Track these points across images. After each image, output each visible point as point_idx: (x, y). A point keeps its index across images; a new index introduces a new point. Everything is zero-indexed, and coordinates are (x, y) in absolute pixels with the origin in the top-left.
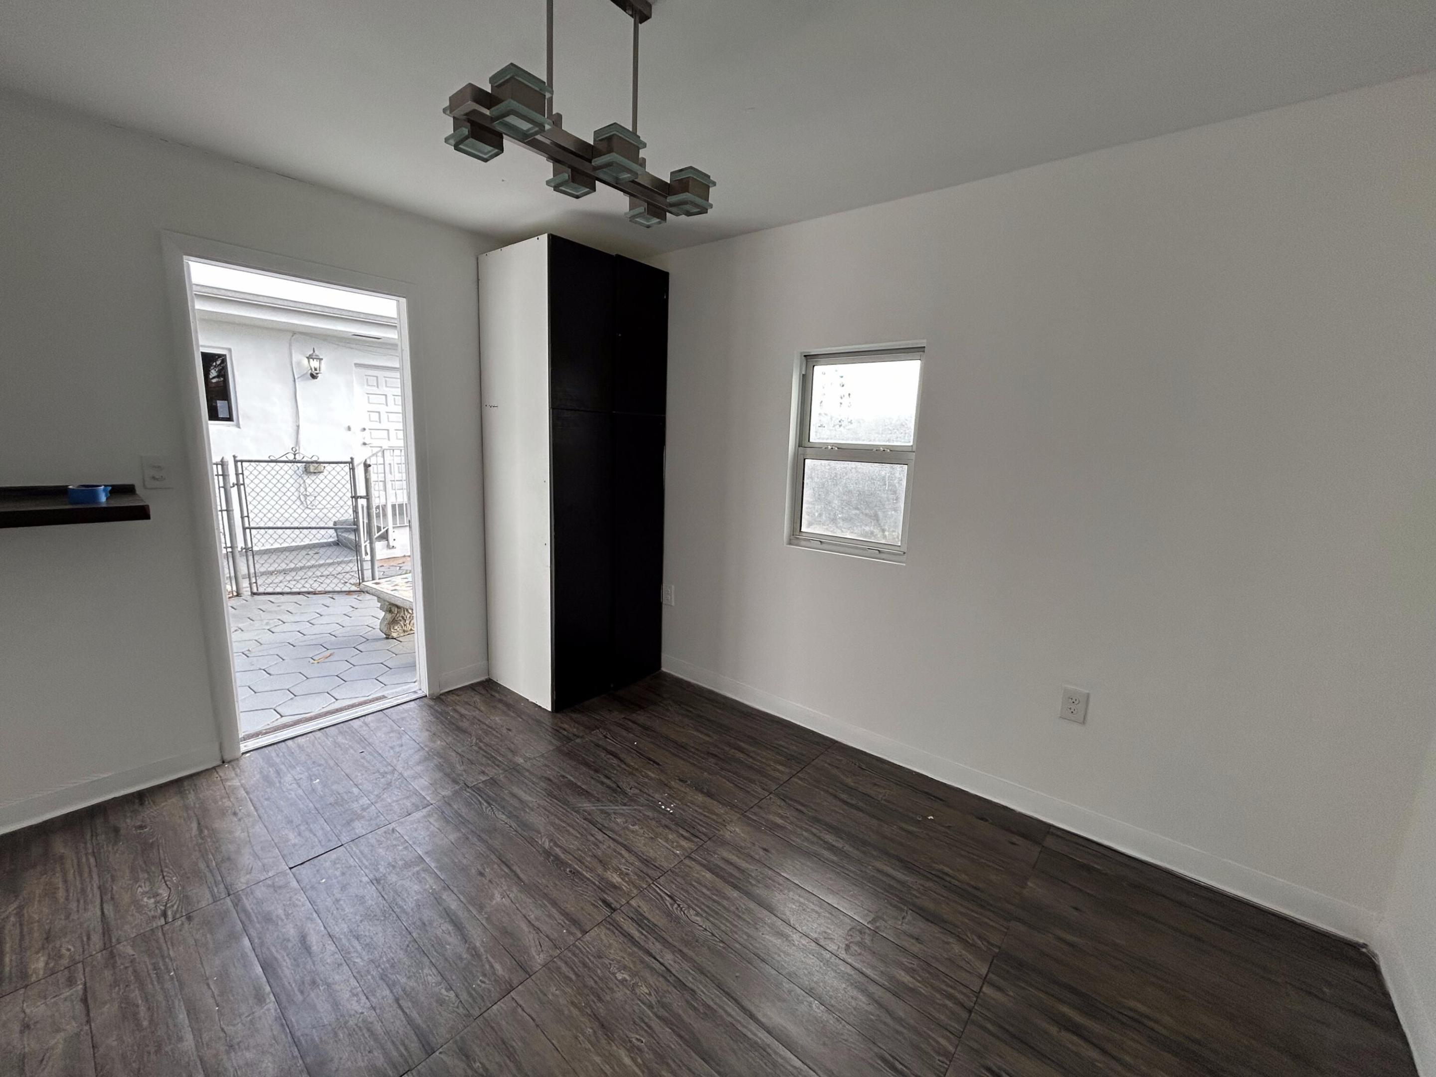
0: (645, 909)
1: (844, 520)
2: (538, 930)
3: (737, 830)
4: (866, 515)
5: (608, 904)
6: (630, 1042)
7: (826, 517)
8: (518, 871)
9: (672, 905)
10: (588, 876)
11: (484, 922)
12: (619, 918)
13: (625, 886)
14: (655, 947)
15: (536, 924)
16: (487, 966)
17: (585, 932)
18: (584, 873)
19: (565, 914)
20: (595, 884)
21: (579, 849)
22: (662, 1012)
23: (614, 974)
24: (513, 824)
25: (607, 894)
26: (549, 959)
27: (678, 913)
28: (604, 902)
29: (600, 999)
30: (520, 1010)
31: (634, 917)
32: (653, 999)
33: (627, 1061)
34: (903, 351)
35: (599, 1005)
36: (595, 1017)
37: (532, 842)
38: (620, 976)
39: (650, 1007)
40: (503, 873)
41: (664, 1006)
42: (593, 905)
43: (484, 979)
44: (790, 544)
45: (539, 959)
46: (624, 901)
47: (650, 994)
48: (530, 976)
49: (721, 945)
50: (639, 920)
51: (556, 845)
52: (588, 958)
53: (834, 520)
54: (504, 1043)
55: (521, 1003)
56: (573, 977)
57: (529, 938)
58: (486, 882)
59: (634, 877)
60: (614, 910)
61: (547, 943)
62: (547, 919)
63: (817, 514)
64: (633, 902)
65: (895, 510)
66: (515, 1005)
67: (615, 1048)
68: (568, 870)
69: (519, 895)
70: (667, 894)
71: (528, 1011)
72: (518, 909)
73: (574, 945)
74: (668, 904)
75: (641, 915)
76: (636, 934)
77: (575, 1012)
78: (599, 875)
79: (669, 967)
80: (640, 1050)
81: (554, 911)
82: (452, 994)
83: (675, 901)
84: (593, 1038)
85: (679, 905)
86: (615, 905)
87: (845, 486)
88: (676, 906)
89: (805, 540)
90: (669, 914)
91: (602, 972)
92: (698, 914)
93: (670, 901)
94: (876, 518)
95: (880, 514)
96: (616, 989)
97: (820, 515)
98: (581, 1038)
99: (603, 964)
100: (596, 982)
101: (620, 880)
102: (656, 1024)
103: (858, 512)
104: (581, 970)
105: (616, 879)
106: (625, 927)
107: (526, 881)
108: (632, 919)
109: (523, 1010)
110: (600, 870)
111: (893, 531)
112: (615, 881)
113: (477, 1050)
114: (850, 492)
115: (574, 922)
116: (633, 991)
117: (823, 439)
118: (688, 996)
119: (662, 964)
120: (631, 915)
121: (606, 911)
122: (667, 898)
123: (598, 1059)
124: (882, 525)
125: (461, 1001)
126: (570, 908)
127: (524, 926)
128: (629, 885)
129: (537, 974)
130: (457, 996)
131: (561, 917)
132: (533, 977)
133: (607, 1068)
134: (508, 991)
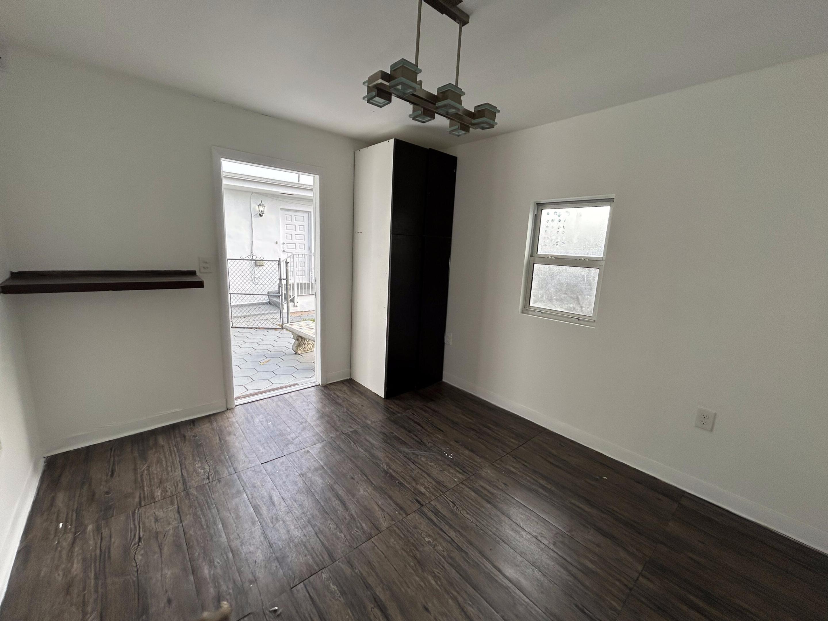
0: (439, 507)
1: (556, 300)
2: (383, 510)
3: (489, 471)
4: (571, 297)
5: (419, 502)
6: (434, 573)
7: (546, 298)
8: (371, 479)
9: (454, 507)
10: (408, 486)
11: (355, 502)
12: (426, 510)
13: (427, 494)
14: (446, 528)
15: (382, 507)
16: (359, 524)
17: (407, 515)
18: (405, 484)
19: (397, 504)
20: (411, 490)
21: (402, 472)
22: (450, 561)
23: (424, 538)
24: (368, 455)
25: (418, 496)
26: (390, 525)
27: (457, 511)
28: (417, 500)
29: (417, 549)
30: (376, 548)
31: (433, 511)
32: (445, 554)
33: (433, 582)
34: (600, 201)
35: (417, 552)
36: (415, 557)
37: (378, 465)
38: (427, 540)
39: (444, 557)
40: (364, 479)
41: (451, 558)
42: (411, 501)
43: (357, 530)
44: (523, 313)
45: (384, 525)
46: (427, 502)
47: (443, 551)
48: (380, 532)
49: (482, 531)
50: (436, 512)
51: (390, 468)
52: (410, 528)
53: (551, 300)
54: (369, 562)
55: (377, 544)
56: (403, 536)
57: (379, 514)
58: (355, 482)
59: (432, 490)
60: (422, 505)
61: (387, 517)
62: (388, 506)
63: (540, 296)
64: (432, 503)
65: (590, 296)
66: (373, 545)
67: (426, 574)
68: (397, 482)
69: (372, 491)
70: (450, 501)
71: (381, 549)
72: (372, 498)
73: (402, 520)
74: (451, 506)
75: (437, 510)
76: (435, 520)
77: (405, 554)
78: (413, 486)
79: (453, 539)
80: (439, 577)
81: (391, 502)
82: (343, 535)
83: (455, 505)
84: (414, 568)
85: (457, 508)
86: (422, 503)
87: (559, 280)
88: (456, 507)
89: (532, 311)
90: (452, 512)
91: (417, 536)
92: (468, 513)
93: (453, 505)
94: (578, 299)
95: (580, 297)
96: (425, 545)
97: (542, 297)
98: (408, 567)
99: (418, 532)
100: (414, 540)
101: (424, 490)
102: (446, 566)
103: (566, 296)
104: (406, 533)
105: (423, 490)
106: (429, 515)
107: (376, 485)
108: (432, 511)
109: (378, 548)
110: (414, 484)
111: (588, 308)
112: (422, 490)
113: (357, 564)
114: (561, 284)
115: (402, 508)
116: (434, 548)
117: (546, 252)
118: (463, 555)
119: (449, 537)
120: (432, 509)
121: (419, 506)
122: (451, 503)
123: (417, 579)
124: (581, 303)
125: (347, 539)
126: (400, 502)
127: (376, 507)
128: (430, 494)
129: (384, 532)
130: (345, 536)
131: (395, 505)
132: (382, 533)
133: (422, 584)
134: (370, 538)
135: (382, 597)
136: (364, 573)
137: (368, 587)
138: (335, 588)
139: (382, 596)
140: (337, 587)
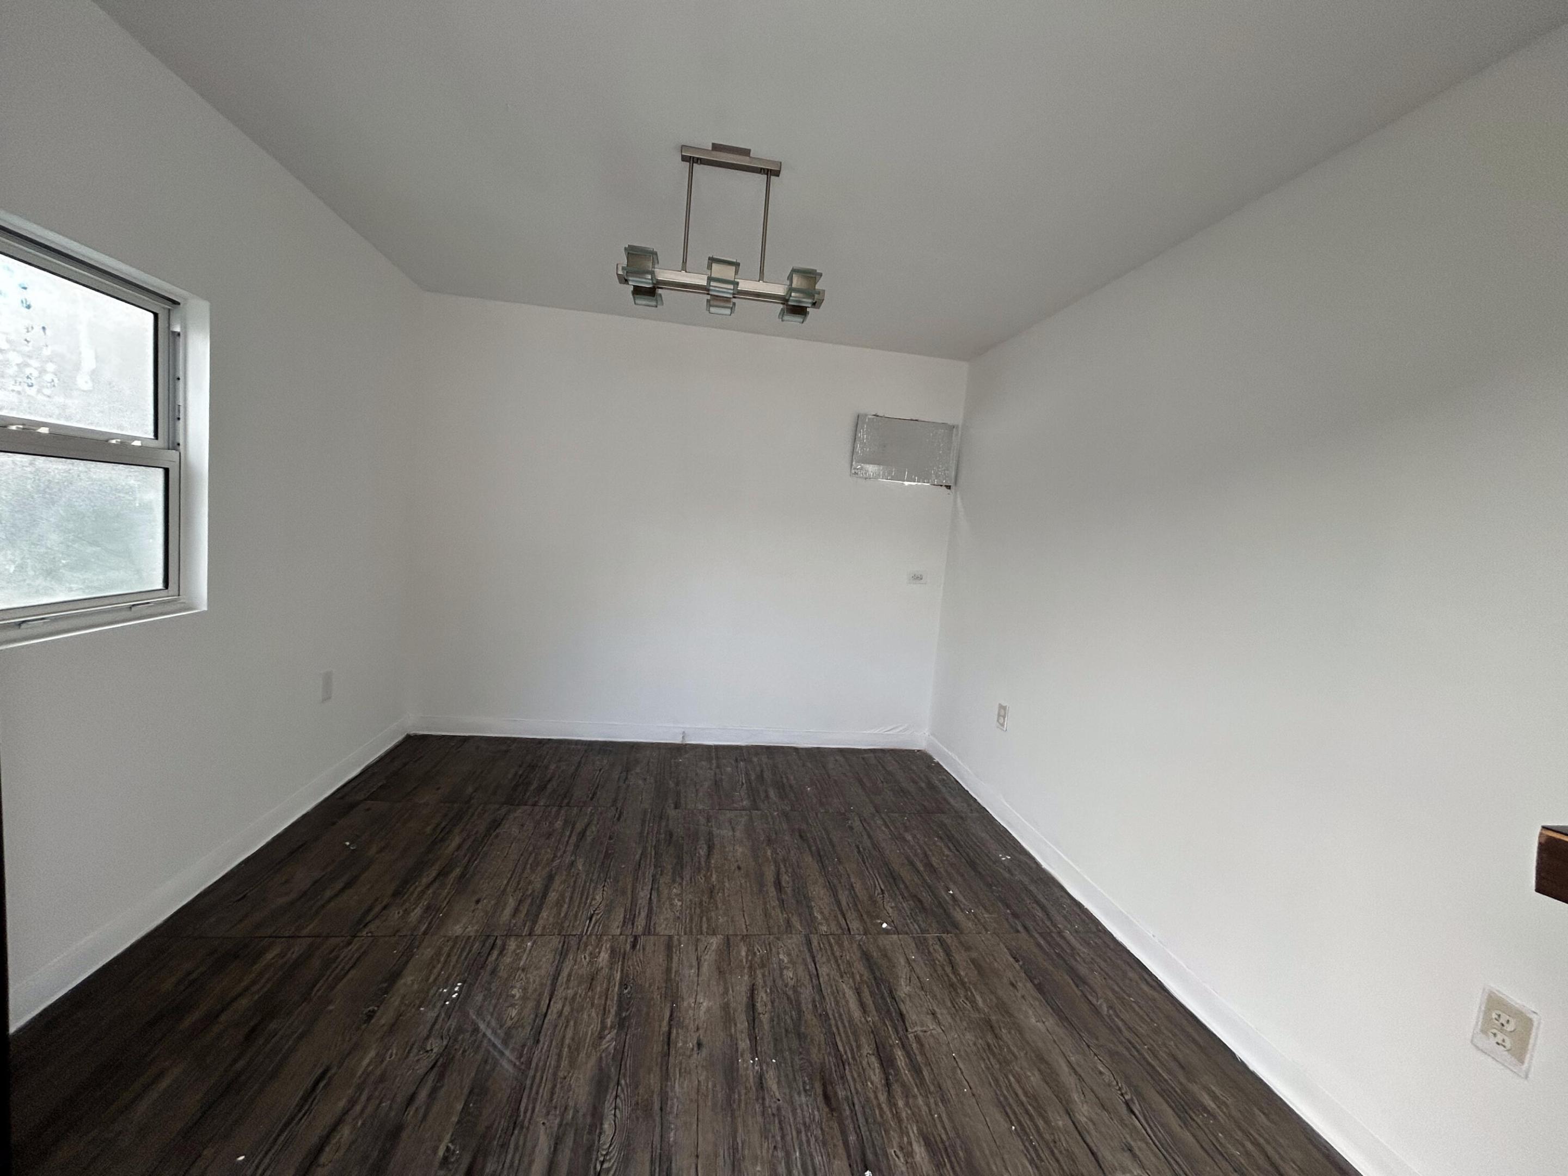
0: (617, 923)
2: (698, 959)
5: (635, 943)
9: (598, 914)
10: (619, 973)
11: (731, 991)
12: (639, 928)
13: (606, 947)
14: (642, 903)
15: (695, 963)
16: (750, 958)
17: (671, 937)
18: (618, 979)
19: (669, 957)
20: (623, 964)
21: (593, 1005)
23: (681, 906)
25: (626, 949)
26: (708, 937)
27: (602, 908)
28: (634, 947)
29: (701, 901)
31: (630, 924)
33: (714, 876)
35: (704, 900)
36: (712, 897)
38: (679, 903)
39: (681, 884)
40: (680, 1031)
41: (674, 881)
42: (644, 949)
43: (757, 952)
45: (715, 941)
46: (622, 937)
47: (675, 887)
48: (727, 935)
50: (629, 921)
51: (603, 1029)
52: (686, 921)
54: (766, 915)
55: (744, 926)
57: (709, 958)
58: (701, 1032)
59: (590, 948)
60: (636, 937)
61: (701, 947)
62: (685, 962)
64: (617, 933)
66: (748, 927)
68: (626, 991)
69: (685, 996)
70: (590, 923)
71: (743, 920)
72: (698, 984)
73: (685, 934)
74: (599, 916)
75: (624, 922)
76: (643, 915)
77: (720, 904)
78: (611, 968)
79: (649, 890)
81: (674, 965)
82: (781, 956)
83: (592, 915)
84: (721, 891)
85: (594, 911)
86: (631, 939)
90: (609, 911)
91: (686, 911)
96: (688, 900)
98: (726, 895)
99: (681, 914)
100: (695, 909)
101: (602, 954)
104: (696, 919)
105: (604, 957)
106: (643, 923)
107: (669, 1005)
108: (633, 924)
109: (745, 922)
110: (605, 972)
112: (607, 956)
115: (669, 947)
116: (681, 894)
119: (651, 894)
121: (641, 941)
122: (594, 919)
126: (660, 958)
127: (705, 968)
128: (602, 945)
129: (723, 933)
130: (778, 953)
131: (674, 956)
132: (727, 933)
133: (726, 880)
134: (744, 938)
135: (773, 889)
136: (778, 910)
137: (782, 902)
138: (816, 914)
139: (772, 892)
140: (813, 914)
